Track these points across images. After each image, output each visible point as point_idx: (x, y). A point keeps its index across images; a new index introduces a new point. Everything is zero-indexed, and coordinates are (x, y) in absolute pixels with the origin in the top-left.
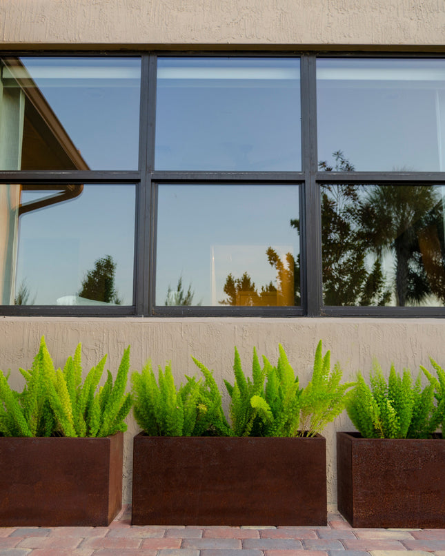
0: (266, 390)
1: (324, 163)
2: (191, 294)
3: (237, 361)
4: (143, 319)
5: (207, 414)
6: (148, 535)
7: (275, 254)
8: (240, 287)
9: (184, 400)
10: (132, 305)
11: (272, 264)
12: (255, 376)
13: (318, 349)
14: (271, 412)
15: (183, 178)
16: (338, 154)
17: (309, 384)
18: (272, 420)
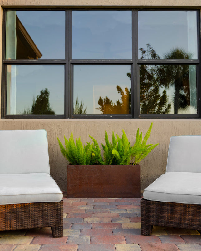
0: (118, 147)
1: (142, 49)
2: (83, 104)
3: (106, 136)
4: (68, 120)
5: (95, 157)
6: (74, 201)
7: (120, 88)
8: (105, 102)
9: (86, 151)
10: (64, 114)
11: (119, 92)
12: (113, 142)
13: (138, 131)
14: (119, 156)
15: (84, 63)
16: (148, 45)
17: (134, 145)
18: (120, 159)
